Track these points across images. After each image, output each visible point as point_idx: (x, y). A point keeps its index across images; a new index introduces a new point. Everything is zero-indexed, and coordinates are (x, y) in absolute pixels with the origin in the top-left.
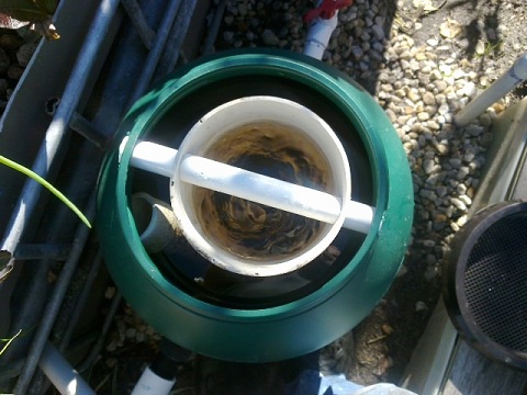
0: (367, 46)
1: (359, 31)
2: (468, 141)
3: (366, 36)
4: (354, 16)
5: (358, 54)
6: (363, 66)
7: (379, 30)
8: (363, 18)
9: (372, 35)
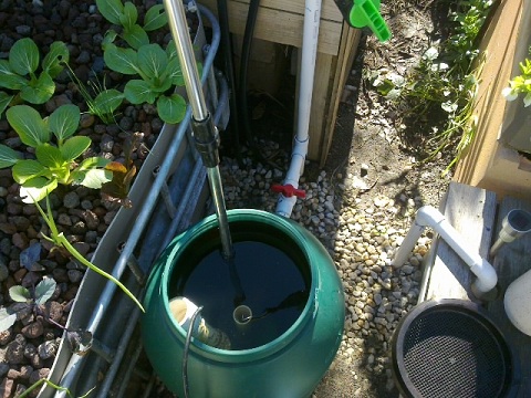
0: (322, 216)
1: (315, 206)
2: (404, 278)
3: (321, 209)
4: (311, 196)
5: (316, 221)
6: (321, 230)
7: (330, 205)
8: (318, 197)
9: (325, 208)
